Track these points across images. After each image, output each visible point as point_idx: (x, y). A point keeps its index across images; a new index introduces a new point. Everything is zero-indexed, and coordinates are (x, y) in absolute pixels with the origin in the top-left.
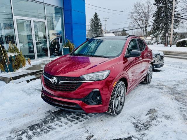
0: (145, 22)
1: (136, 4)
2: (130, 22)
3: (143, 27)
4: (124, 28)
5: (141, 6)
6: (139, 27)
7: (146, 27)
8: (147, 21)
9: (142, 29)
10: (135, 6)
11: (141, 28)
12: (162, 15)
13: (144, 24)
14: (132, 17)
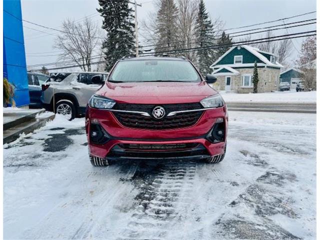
0: (86, 56)
1: (67, 22)
2: (59, 53)
3: (84, 65)
4: (43, 65)
5: (76, 28)
6: (77, 65)
7: (89, 65)
8: (89, 54)
9: (82, 68)
10: (65, 26)
11: (80, 66)
12: (117, 47)
13: (84, 59)
14: (62, 46)
